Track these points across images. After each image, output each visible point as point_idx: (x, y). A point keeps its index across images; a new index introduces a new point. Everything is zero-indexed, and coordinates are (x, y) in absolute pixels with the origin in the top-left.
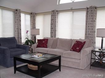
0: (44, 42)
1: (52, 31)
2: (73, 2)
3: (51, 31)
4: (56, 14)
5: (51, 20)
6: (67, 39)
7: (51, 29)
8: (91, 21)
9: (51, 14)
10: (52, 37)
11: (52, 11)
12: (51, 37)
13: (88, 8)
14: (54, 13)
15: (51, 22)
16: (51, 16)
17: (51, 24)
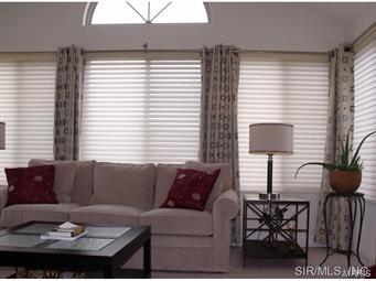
0: (38, 178)
1: (62, 135)
2: (148, 22)
3: (57, 132)
4: (80, 64)
5: (58, 87)
6: (134, 165)
7: (57, 123)
8: (223, 98)
9: (56, 63)
10: (63, 158)
11: (62, 52)
12: (56, 159)
13: (208, 52)
14: (69, 60)
15: (58, 96)
16: (59, 70)
17: (57, 106)
